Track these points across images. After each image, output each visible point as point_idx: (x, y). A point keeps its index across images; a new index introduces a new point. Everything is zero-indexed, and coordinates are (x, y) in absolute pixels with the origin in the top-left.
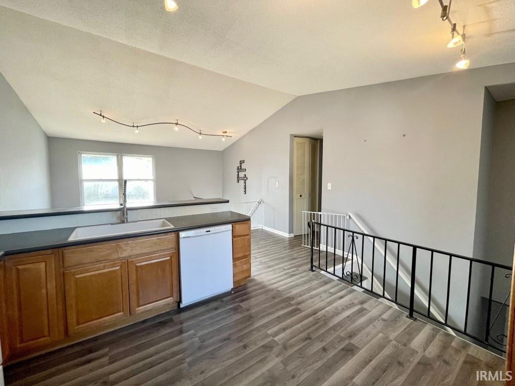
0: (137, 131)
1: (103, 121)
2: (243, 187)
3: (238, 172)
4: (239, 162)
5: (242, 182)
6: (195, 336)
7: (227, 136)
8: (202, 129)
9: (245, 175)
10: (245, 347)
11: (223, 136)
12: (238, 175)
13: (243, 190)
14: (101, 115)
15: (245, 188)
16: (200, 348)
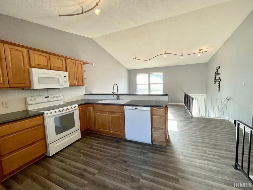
0: (149, 62)
1: (137, 61)
2: (218, 87)
3: (215, 76)
4: (216, 69)
5: (217, 83)
6: (119, 152)
7: (203, 52)
8: (182, 52)
9: (220, 78)
10: (126, 170)
11: (199, 53)
12: (215, 78)
13: (218, 89)
14: (135, 59)
15: (219, 88)
16: (115, 157)
